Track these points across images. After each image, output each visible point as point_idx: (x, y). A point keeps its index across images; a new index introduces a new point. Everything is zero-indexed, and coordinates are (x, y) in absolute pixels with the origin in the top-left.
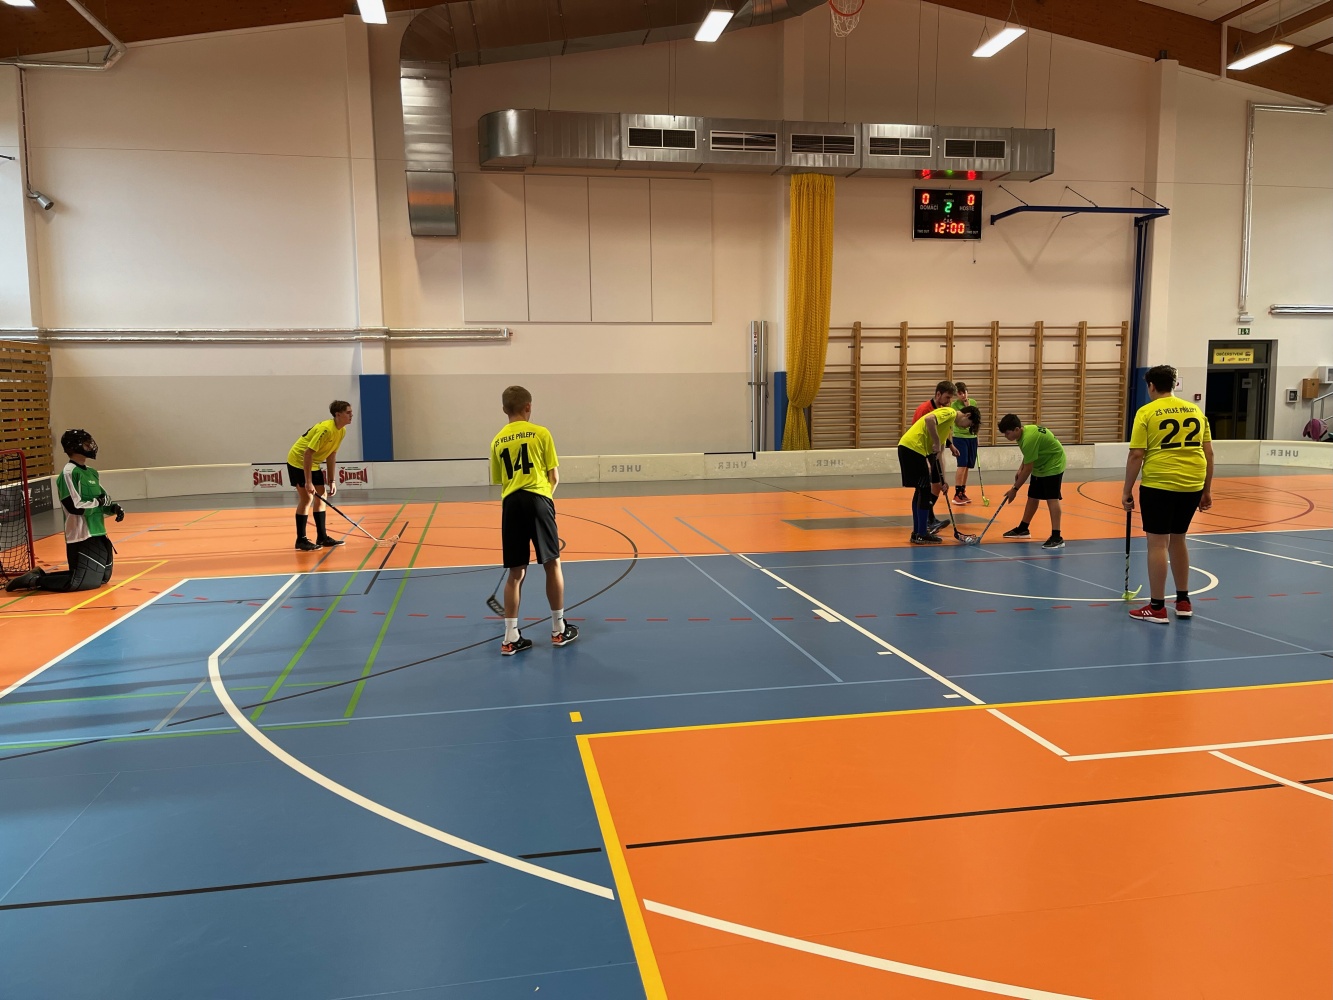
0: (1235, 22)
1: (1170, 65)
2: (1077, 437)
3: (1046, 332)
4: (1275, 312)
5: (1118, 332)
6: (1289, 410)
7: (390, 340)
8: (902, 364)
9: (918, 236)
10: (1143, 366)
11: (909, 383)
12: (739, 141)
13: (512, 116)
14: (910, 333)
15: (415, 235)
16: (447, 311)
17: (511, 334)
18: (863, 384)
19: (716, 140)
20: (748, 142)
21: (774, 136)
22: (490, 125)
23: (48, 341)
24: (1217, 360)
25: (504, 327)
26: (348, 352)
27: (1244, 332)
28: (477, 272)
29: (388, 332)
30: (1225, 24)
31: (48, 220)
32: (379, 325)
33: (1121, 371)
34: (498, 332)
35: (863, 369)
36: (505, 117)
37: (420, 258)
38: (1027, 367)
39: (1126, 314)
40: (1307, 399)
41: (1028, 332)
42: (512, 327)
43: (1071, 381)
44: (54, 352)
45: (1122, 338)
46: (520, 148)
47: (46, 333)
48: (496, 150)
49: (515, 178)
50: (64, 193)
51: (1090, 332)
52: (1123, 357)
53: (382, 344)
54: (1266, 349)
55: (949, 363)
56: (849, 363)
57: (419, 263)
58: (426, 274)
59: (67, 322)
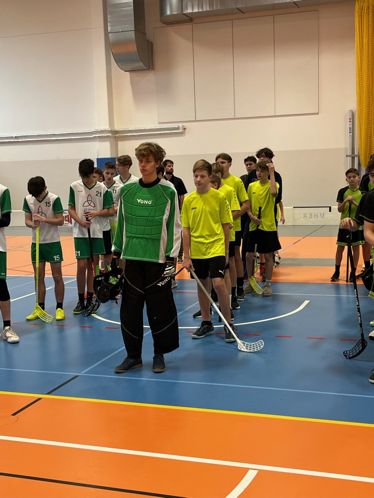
17: (185, 129)
25: (181, 125)
28: (165, 91)
29: (116, 132)
32: (107, 127)
34: (178, 128)
37: (133, 85)
42: (186, 125)
49: (187, 27)
53: (108, 139)
57: (132, 88)
58: (138, 94)
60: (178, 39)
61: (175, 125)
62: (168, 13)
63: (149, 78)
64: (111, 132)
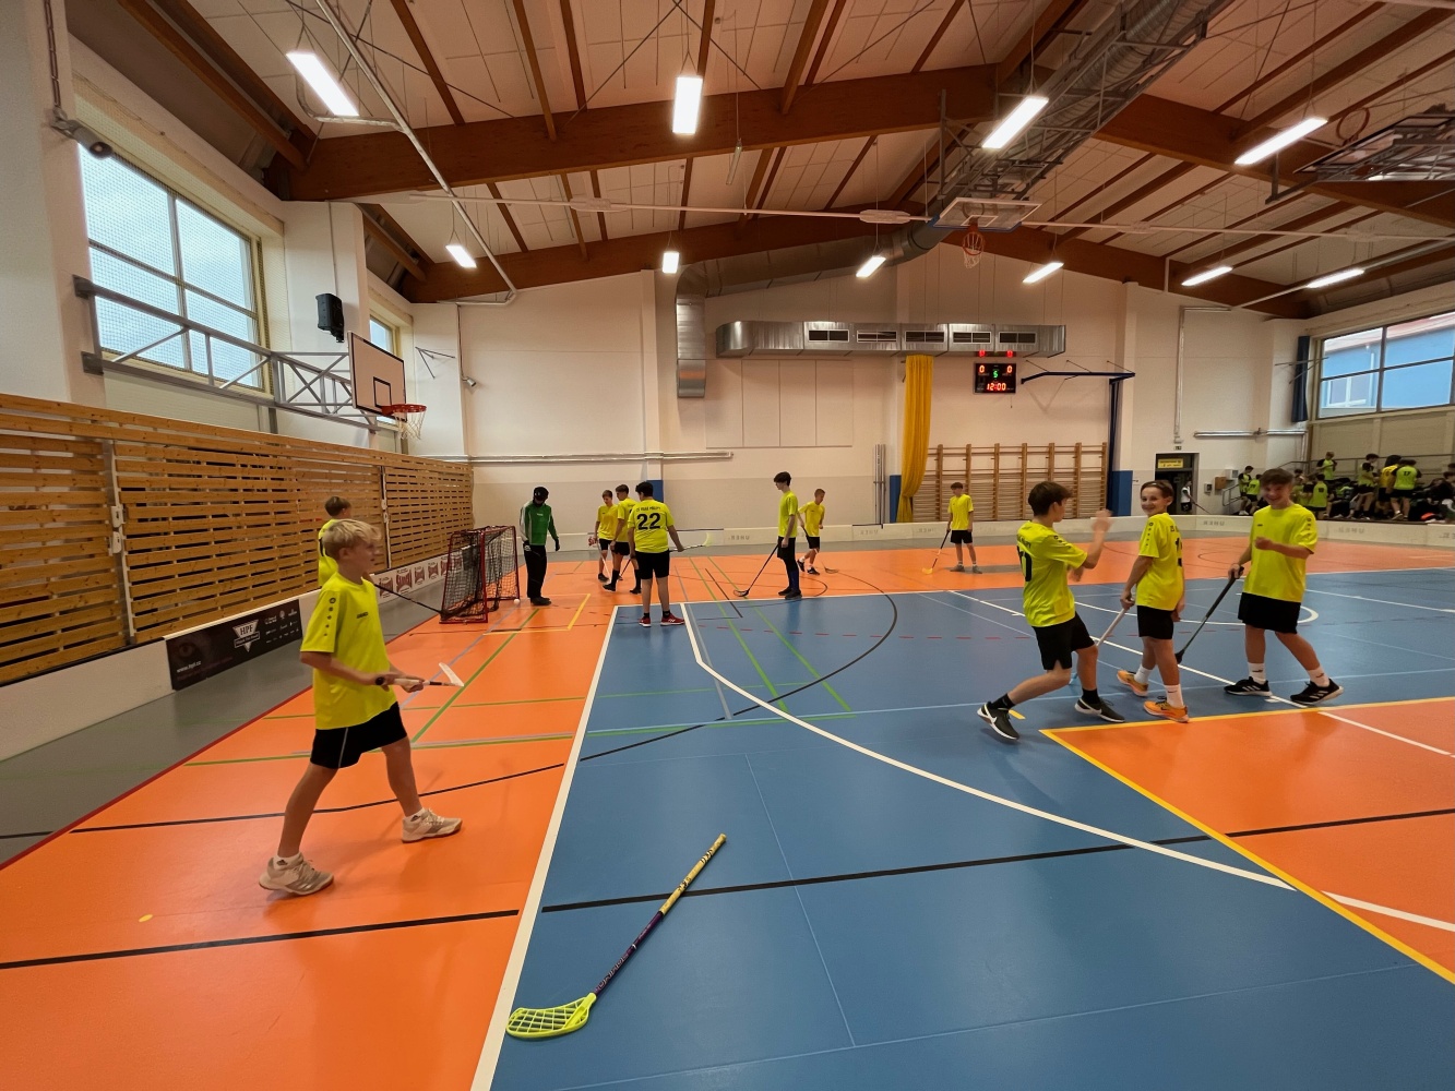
0: (1173, 257)
1: (1133, 286)
2: (1075, 514)
3: (1057, 449)
4: (1198, 436)
5: (1101, 449)
6: (1206, 496)
7: (664, 460)
8: (968, 470)
9: (976, 391)
10: (1117, 470)
11: (972, 482)
12: (874, 336)
13: (738, 326)
14: (973, 451)
15: (679, 397)
17: (733, 455)
18: (943, 482)
19: (860, 336)
20: (880, 337)
21: (894, 333)
22: (724, 332)
23: (472, 463)
24: (1161, 466)
25: (729, 451)
26: (639, 466)
27: (1178, 448)
28: (714, 419)
29: (662, 455)
30: (1168, 259)
31: (472, 393)
32: (658, 451)
33: (1102, 473)
34: (725, 454)
35: (944, 473)
36: (734, 326)
37: (681, 411)
38: (1043, 471)
39: (1105, 438)
40: (1218, 490)
41: (1044, 450)
42: (734, 451)
43: (1071, 479)
44: (475, 469)
45: (1103, 453)
46: (743, 345)
47: (471, 458)
48: (729, 346)
49: (737, 362)
50: (479, 375)
51: (1083, 449)
52: (1103, 464)
53: (660, 461)
54: (1191, 459)
55: (997, 469)
56: (936, 470)
57: (680, 413)
58: (685, 420)
59: (483, 452)
60: (728, 372)
61: (722, 451)
62: (732, 348)
63: (699, 404)
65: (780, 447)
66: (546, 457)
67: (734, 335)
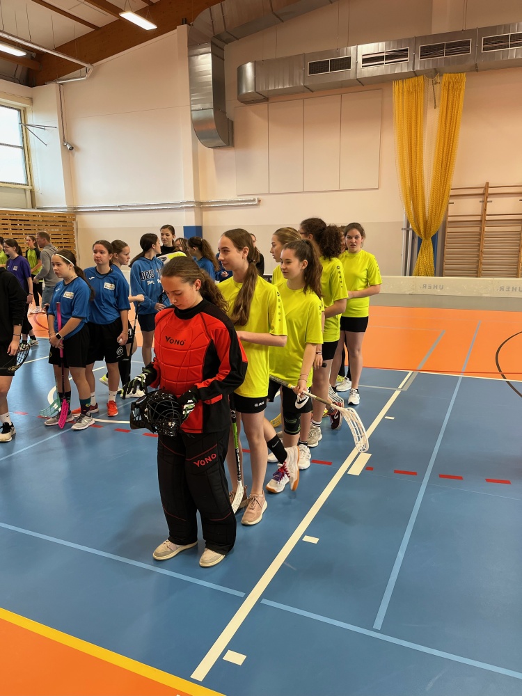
7: (199, 208)
12: (381, 58)
13: (249, 68)
16: (227, 190)
17: (259, 201)
18: (486, 229)
19: (363, 61)
20: (388, 57)
21: (407, 50)
22: (241, 74)
23: (75, 212)
25: (256, 197)
28: (243, 166)
31: (73, 155)
32: (192, 199)
34: (254, 200)
36: (245, 68)
37: (216, 160)
42: (261, 197)
44: (78, 217)
47: (75, 208)
48: (241, 90)
49: (263, 106)
50: (78, 142)
53: (193, 209)
56: (480, 214)
57: (215, 163)
58: (220, 169)
59: (84, 203)
60: (256, 118)
61: (251, 198)
62: (244, 91)
63: (229, 154)
64: (196, 202)
65: (303, 192)
66: (119, 207)
67: (246, 79)
